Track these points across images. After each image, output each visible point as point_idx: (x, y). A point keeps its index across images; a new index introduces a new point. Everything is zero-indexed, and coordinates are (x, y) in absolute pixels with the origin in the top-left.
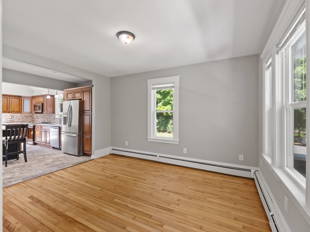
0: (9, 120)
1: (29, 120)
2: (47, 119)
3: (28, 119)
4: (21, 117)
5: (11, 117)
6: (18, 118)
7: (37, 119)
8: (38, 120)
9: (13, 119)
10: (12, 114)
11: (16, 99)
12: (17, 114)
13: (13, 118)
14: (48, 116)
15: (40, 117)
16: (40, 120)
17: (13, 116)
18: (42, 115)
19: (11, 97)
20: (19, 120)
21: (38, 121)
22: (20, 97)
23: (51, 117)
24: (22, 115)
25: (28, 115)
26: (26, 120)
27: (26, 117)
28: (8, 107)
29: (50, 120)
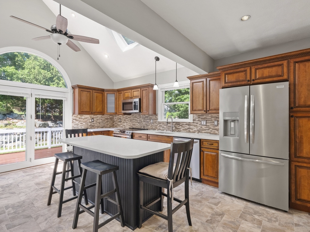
0: (89, 124)
1: (109, 125)
2: (139, 123)
3: (108, 123)
4: (102, 120)
5: (91, 121)
6: (98, 121)
7: (119, 123)
8: (121, 124)
9: (94, 124)
10: (92, 116)
11: (99, 94)
12: (98, 116)
13: (93, 122)
14: (141, 119)
15: (125, 120)
16: (125, 124)
17: (93, 119)
18: (130, 118)
19: (94, 91)
20: (99, 125)
21: (121, 126)
22: (103, 90)
23: (147, 121)
24: (102, 117)
25: (109, 118)
26: (106, 124)
27: (106, 121)
28: (91, 106)
29: (147, 125)
